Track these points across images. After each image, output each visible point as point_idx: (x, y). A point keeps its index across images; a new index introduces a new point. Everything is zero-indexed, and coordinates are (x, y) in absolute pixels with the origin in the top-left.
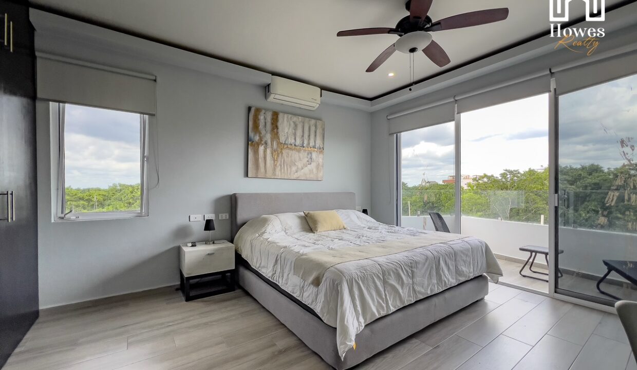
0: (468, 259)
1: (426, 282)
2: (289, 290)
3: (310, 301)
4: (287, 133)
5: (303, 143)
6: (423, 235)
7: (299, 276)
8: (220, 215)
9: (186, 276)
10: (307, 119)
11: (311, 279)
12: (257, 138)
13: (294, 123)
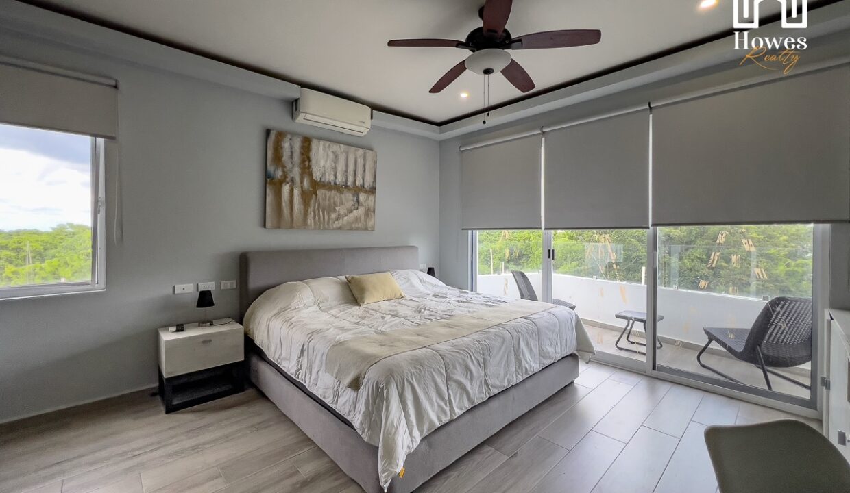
0: (555, 337)
1: (502, 373)
2: (318, 393)
3: (347, 411)
4: (324, 166)
5: (347, 181)
6: (502, 305)
7: (332, 375)
8: (222, 283)
9: (165, 376)
10: (352, 147)
11: (348, 380)
12: (279, 174)
13: (334, 153)
